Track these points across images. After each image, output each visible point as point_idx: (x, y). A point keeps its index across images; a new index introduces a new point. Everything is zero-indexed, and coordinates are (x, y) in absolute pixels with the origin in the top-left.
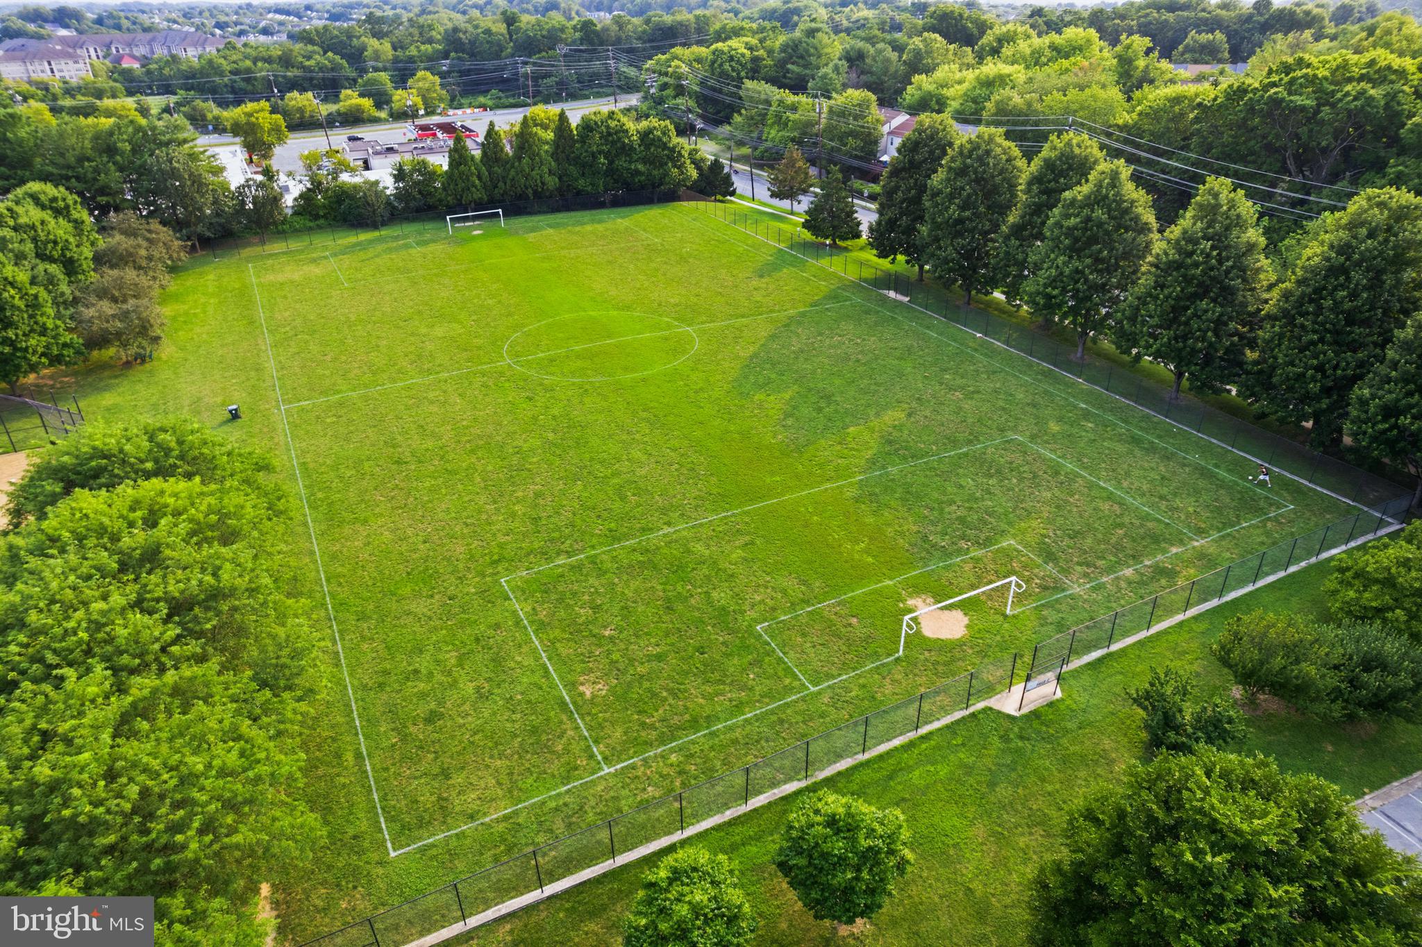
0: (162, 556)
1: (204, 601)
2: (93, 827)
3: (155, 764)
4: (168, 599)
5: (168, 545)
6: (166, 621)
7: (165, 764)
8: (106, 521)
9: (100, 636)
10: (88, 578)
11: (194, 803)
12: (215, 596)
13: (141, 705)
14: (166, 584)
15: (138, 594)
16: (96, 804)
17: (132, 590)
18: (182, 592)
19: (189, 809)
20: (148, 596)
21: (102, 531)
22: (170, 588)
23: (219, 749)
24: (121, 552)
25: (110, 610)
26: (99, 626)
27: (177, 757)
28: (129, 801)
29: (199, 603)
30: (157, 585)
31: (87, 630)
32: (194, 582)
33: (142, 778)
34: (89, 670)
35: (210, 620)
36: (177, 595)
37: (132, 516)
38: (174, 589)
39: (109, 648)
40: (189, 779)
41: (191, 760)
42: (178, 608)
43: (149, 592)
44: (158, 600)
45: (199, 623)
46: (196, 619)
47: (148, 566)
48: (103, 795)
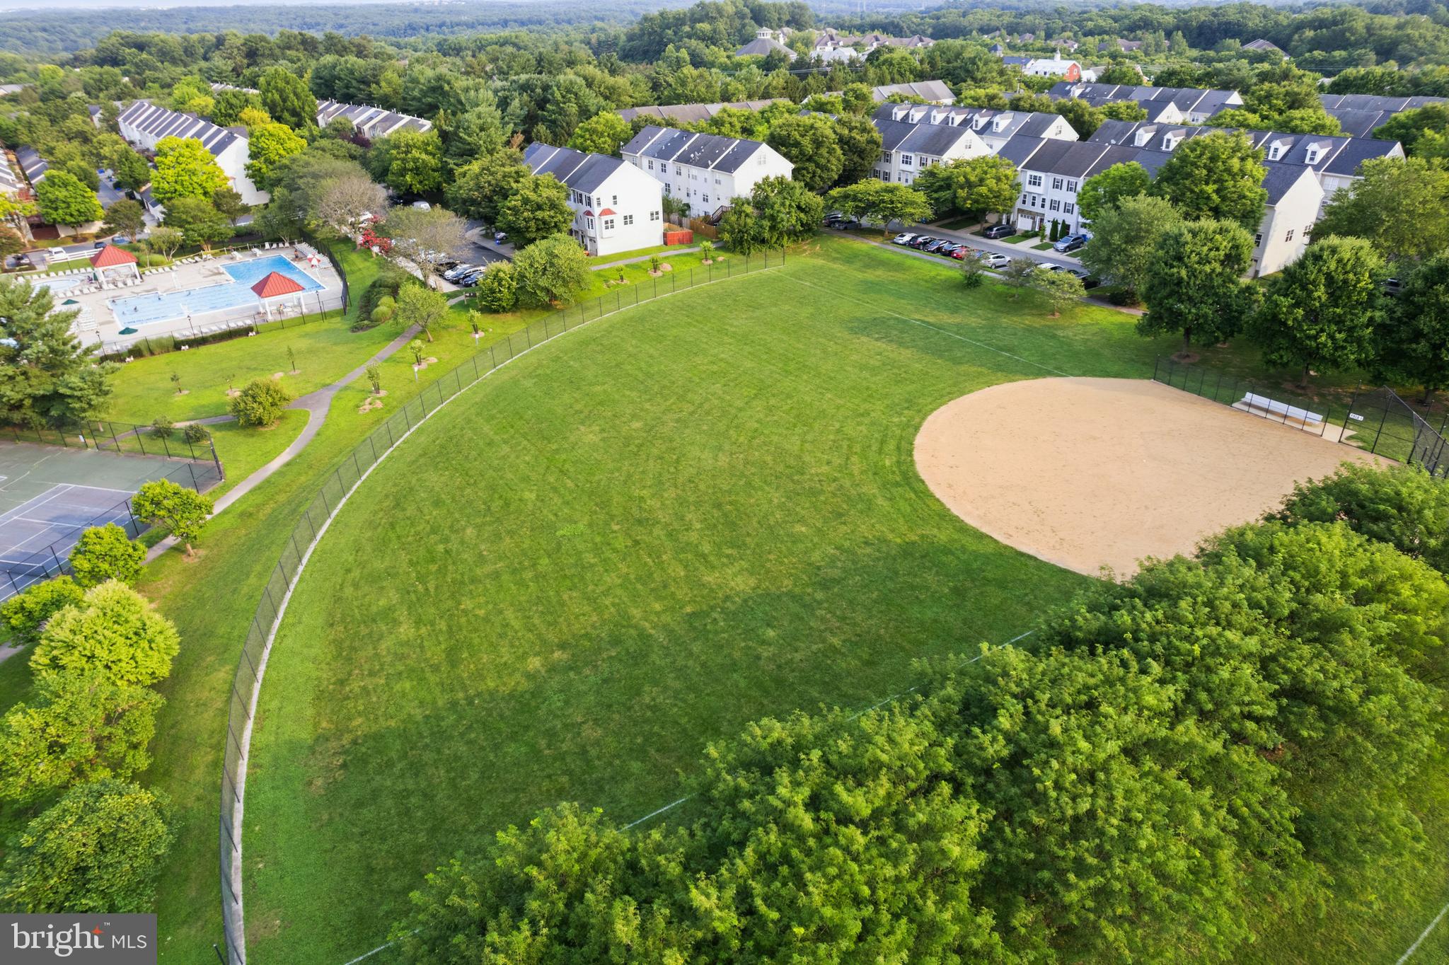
0: (1336, 636)
1: (1329, 708)
2: (1039, 799)
3: (1120, 802)
4: (1296, 676)
5: (1352, 631)
6: (1275, 696)
7: (1127, 810)
8: (1323, 567)
9: (1209, 660)
10: (1256, 605)
11: (1110, 867)
12: (1342, 712)
13: (1171, 746)
14: (1310, 663)
15: (1278, 651)
16: (1058, 786)
17: (1275, 645)
18: (1317, 683)
19: (1104, 865)
20: (1282, 660)
21: (1313, 573)
22: (1309, 671)
23: (1178, 847)
24: (1304, 604)
25: (1238, 647)
26: (1217, 652)
27: (1140, 816)
28: (1074, 809)
29: (1321, 707)
30: (1301, 658)
31: (1203, 648)
32: (1336, 684)
33: (1101, 802)
34: (1173, 680)
35: (1312, 728)
36: (1308, 681)
37: (1354, 579)
38: (1311, 673)
39: (1203, 677)
40: (1127, 843)
41: (1147, 830)
42: (1297, 693)
43: (1288, 658)
44: (1286, 671)
45: (1302, 723)
46: (1301, 717)
47: (1316, 633)
48: (1067, 785)
